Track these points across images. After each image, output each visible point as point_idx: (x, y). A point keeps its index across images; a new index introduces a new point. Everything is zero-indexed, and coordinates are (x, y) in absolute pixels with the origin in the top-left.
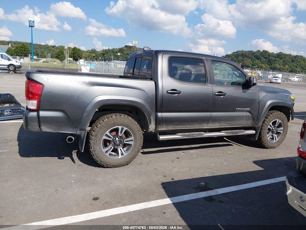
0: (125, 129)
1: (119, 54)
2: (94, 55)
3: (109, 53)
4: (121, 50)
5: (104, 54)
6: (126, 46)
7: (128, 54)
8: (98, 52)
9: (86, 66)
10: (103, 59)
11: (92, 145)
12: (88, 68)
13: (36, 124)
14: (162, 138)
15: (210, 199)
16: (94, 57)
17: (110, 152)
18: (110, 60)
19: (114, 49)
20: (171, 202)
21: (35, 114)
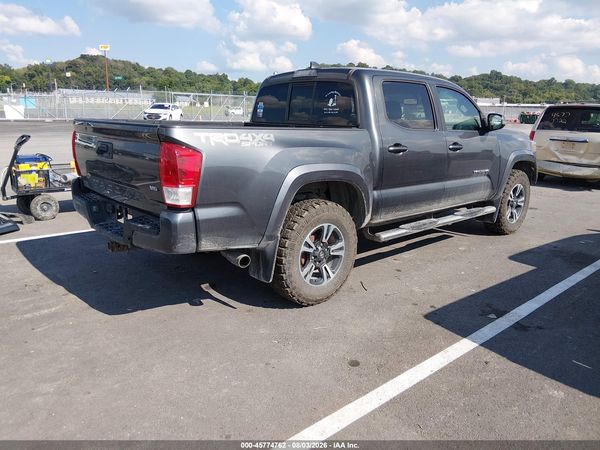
0: (333, 227)
1: (68, 74)
2: (7, 78)
3: (45, 74)
4: (71, 66)
5: (32, 76)
6: (83, 57)
7: (90, 74)
8: (17, 72)
9: (15, 104)
10: (32, 86)
11: (286, 267)
12: (21, 108)
13: (192, 236)
14: (385, 236)
15: (519, 326)
16: (8, 83)
17: (309, 277)
18: (49, 88)
19: (55, 63)
20: (476, 345)
21: (188, 216)
